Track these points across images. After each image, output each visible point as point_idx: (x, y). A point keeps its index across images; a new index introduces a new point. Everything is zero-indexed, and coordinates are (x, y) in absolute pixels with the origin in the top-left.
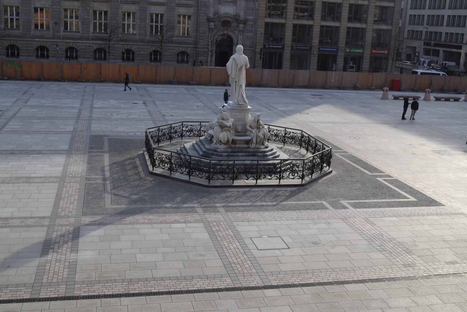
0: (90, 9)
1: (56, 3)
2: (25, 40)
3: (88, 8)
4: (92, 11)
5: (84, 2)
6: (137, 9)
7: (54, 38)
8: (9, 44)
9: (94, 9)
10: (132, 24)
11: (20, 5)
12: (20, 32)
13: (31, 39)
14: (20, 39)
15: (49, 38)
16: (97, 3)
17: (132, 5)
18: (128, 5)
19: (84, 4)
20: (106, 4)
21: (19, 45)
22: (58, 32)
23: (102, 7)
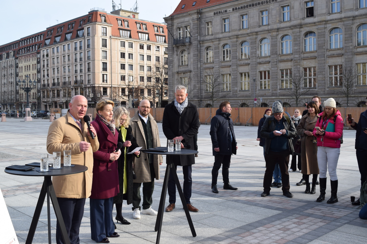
0: (301, 67)
1: (274, 65)
2: (252, 99)
3: (299, 66)
4: (302, 68)
5: (295, 62)
6: (343, 61)
7: (272, 96)
8: (242, 103)
9: (304, 67)
10: (335, 77)
11: (249, 71)
12: (250, 92)
13: (236, 99)
14: (248, 98)
15: (269, 96)
16: (306, 61)
17: (337, 58)
18: (334, 58)
19: (296, 63)
20: (314, 60)
21: (248, 103)
22: (275, 90)
23: (311, 64)
